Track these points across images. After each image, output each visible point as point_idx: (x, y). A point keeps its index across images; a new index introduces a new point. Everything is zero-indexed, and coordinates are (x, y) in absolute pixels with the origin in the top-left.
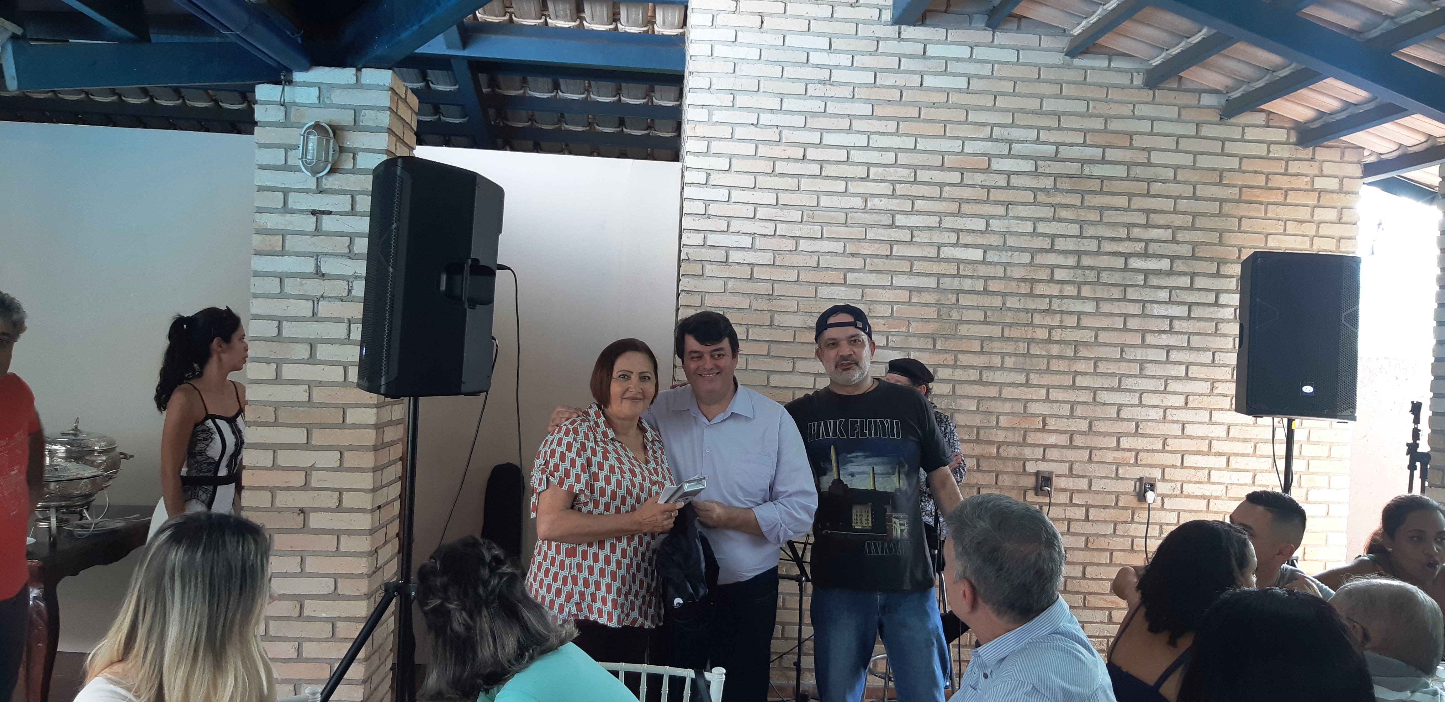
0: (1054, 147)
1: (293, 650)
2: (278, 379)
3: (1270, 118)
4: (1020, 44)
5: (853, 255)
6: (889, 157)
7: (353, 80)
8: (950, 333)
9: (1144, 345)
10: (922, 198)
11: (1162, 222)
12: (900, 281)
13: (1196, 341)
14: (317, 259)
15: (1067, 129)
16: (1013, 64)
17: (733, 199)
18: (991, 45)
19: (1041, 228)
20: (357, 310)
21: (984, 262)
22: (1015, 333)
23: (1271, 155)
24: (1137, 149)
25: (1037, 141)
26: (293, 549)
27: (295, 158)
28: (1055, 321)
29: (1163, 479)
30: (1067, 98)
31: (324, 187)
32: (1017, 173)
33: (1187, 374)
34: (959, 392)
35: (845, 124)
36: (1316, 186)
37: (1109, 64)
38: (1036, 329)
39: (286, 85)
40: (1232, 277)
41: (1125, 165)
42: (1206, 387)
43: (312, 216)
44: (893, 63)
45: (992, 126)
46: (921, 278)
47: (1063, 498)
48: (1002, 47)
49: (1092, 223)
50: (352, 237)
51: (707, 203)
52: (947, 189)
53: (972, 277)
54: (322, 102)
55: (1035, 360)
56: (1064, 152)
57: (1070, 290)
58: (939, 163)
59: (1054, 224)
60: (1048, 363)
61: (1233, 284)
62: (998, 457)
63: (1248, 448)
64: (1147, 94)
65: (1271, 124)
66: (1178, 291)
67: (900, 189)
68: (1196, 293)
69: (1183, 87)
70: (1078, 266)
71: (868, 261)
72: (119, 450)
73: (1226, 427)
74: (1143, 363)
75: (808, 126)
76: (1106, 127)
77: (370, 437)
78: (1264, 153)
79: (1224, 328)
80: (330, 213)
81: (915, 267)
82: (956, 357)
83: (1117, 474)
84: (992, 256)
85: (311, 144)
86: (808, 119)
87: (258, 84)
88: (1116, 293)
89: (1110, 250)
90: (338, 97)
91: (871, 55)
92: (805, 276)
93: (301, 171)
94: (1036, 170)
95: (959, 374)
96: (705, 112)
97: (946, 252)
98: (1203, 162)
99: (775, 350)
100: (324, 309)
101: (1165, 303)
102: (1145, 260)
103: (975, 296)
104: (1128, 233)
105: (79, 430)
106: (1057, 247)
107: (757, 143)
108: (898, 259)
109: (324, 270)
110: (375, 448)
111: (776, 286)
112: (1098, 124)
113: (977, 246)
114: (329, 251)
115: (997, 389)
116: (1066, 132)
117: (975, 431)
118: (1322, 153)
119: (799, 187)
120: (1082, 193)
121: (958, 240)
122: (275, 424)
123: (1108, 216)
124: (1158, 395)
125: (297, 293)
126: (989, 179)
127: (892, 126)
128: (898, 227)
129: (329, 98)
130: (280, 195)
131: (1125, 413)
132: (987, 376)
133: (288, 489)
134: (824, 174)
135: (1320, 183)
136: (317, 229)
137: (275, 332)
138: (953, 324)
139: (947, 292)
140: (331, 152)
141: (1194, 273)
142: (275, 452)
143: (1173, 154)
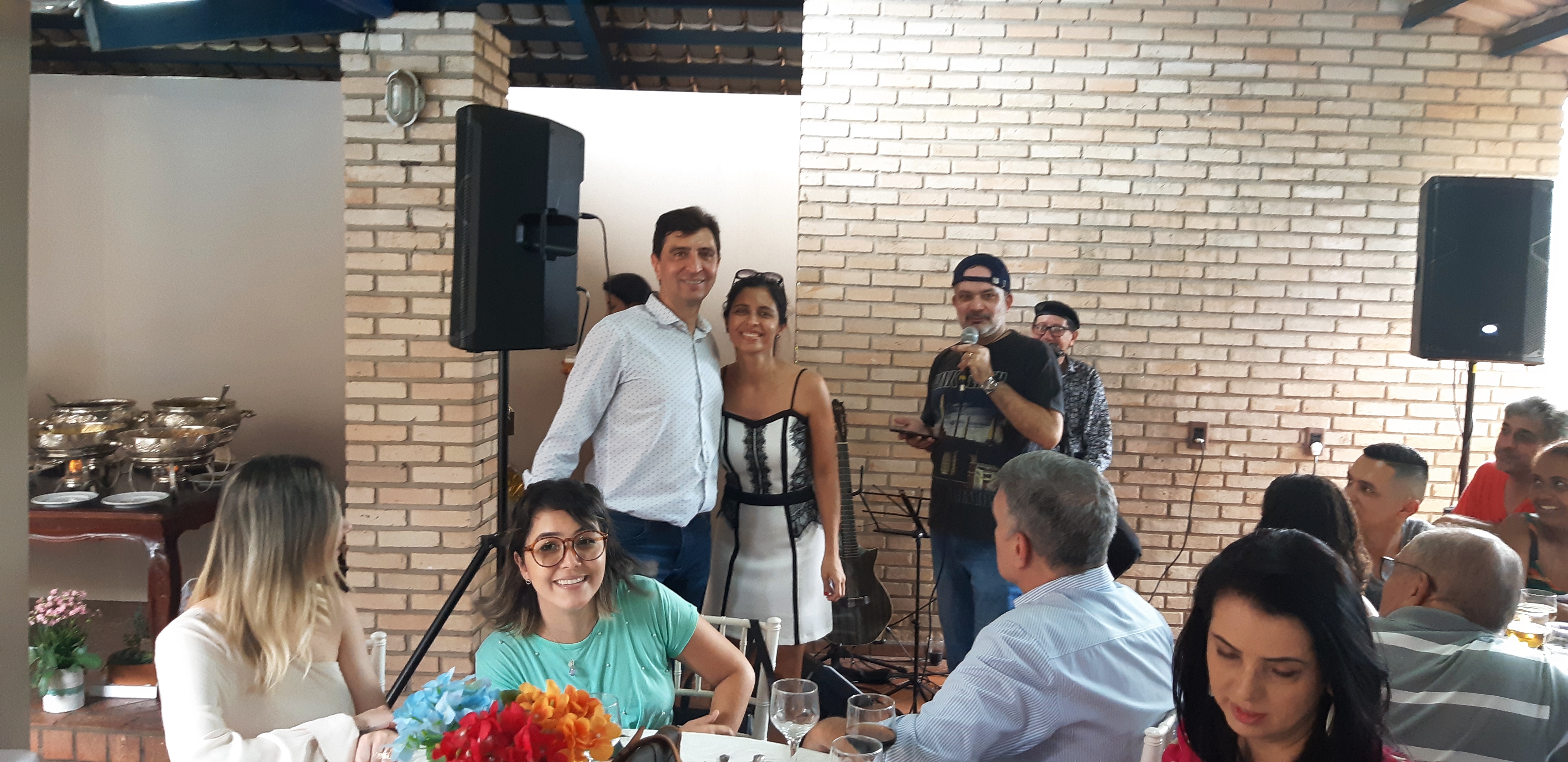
0: (1210, 65)
1: (402, 602)
2: (376, 334)
3: (1462, 23)
5: (985, 191)
6: (1025, 83)
7: (436, 25)
8: (1092, 274)
9: (1310, 281)
10: (1061, 126)
11: (1333, 145)
12: (1037, 218)
13: (1371, 277)
14: (408, 211)
15: (1224, 44)
17: (852, 135)
19: (1195, 155)
20: (447, 263)
21: (1130, 194)
22: (1166, 271)
23: (1461, 66)
24: (1306, 64)
25: (1191, 58)
26: (398, 503)
27: (381, 109)
28: (1211, 257)
29: (1332, 429)
30: (1225, 9)
31: (412, 137)
32: (1168, 96)
33: (1360, 313)
34: (1102, 337)
36: (1512, 101)
38: (1189, 267)
39: (369, 32)
40: (1413, 204)
41: (1290, 83)
42: (1383, 327)
43: (401, 168)
45: (1140, 44)
46: (1060, 215)
47: (1219, 450)
49: (1253, 148)
50: (441, 188)
51: (825, 139)
52: (1088, 115)
53: (1118, 211)
54: (407, 48)
55: (1187, 301)
56: (1222, 70)
57: (1228, 223)
58: (1080, 87)
59: (1210, 150)
60: (1202, 304)
61: (1415, 212)
62: (1145, 406)
63: (1431, 394)
64: (1317, 2)
65: (1461, 30)
66: (1352, 222)
67: (1036, 117)
68: (1371, 222)
70: (1237, 197)
71: (1001, 197)
73: (1405, 371)
74: (1309, 301)
75: (934, 51)
76: (1269, 41)
77: (467, 392)
78: (1453, 64)
79: (1403, 262)
80: (418, 164)
81: (1053, 203)
82: (1099, 299)
83: (1279, 423)
84: (1138, 188)
85: (395, 94)
86: (934, 44)
87: (343, 32)
88: (1281, 225)
89: (1273, 178)
90: (422, 44)
92: (932, 216)
93: (388, 122)
95: (1103, 318)
96: (823, 40)
97: (1088, 185)
98: (1381, 76)
99: (901, 296)
100: (418, 262)
101: (1335, 234)
102: (1314, 188)
103: (1121, 233)
104: (1294, 159)
106: (1211, 177)
107: (879, 71)
108: (1034, 195)
109: (416, 222)
110: (474, 403)
111: (901, 227)
112: (1260, 38)
113: (1122, 177)
114: (419, 203)
115: (1145, 333)
116: (1223, 48)
117: (1120, 378)
118: (1521, 63)
119: (925, 118)
120: (1242, 116)
121: (1101, 171)
122: (375, 378)
123: (1271, 140)
124: (1326, 337)
125: (390, 246)
126: (1136, 103)
127: (1027, 48)
128: (1034, 159)
129: (413, 44)
130: (369, 147)
131: (1289, 357)
132: (1133, 319)
133: (391, 443)
134: (951, 104)
135: (1518, 97)
136: (407, 180)
137: (370, 287)
138: (1096, 263)
139: (1089, 229)
140: (417, 101)
141: (1370, 201)
142: (376, 407)
143: (1347, 68)
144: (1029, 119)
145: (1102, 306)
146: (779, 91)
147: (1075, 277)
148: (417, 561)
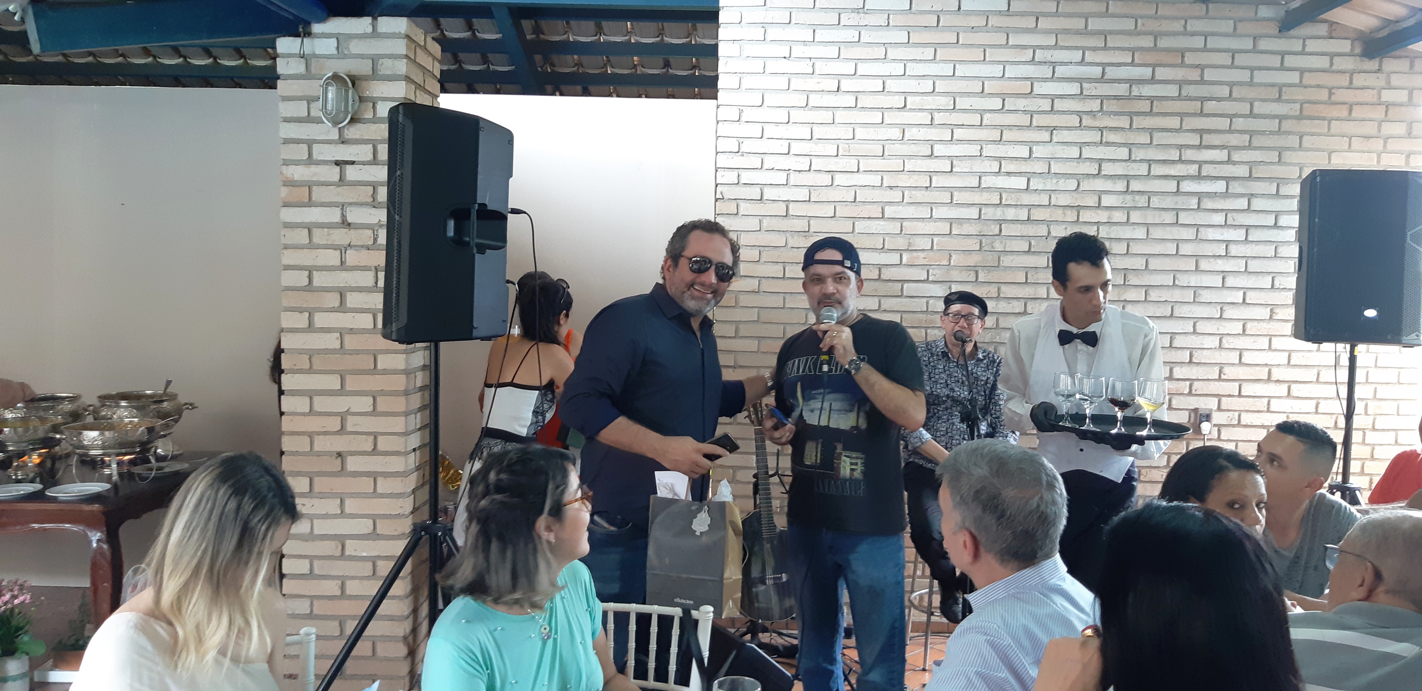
0: (1100, 68)
1: (337, 588)
2: (311, 327)
3: (1335, 27)
5: (891, 188)
6: (927, 86)
7: (370, 30)
8: (992, 265)
9: (1198, 271)
10: (962, 126)
11: (1217, 142)
12: (939, 212)
13: (1253, 265)
14: (342, 209)
15: (1114, 48)
17: (765, 136)
19: (1087, 153)
20: (380, 258)
21: (1027, 190)
23: (1334, 68)
24: (1190, 66)
25: (1082, 62)
26: (333, 491)
27: (316, 110)
29: (1219, 409)
30: (1114, 16)
31: (347, 137)
32: (1061, 97)
33: (1244, 299)
34: (1002, 324)
36: (1383, 99)
39: (305, 36)
40: (1293, 197)
41: (1176, 84)
42: (1265, 313)
43: (335, 167)
45: (1035, 48)
46: (962, 209)
49: (1142, 146)
50: (375, 186)
51: (740, 140)
52: (987, 116)
53: (1015, 206)
54: (341, 53)
56: (1112, 73)
57: (1119, 216)
58: (979, 89)
59: (1102, 148)
61: (1294, 204)
63: (1310, 375)
64: (1199, 9)
65: (1333, 35)
66: (1234, 214)
67: (939, 118)
68: (1254, 216)
70: (1127, 191)
71: (906, 194)
73: (1286, 354)
74: (1196, 289)
75: (842, 56)
76: (1156, 45)
77: (400, 382)
78: (1327, 65)
79: (1283, 251)
80: (353, 163)
81: (955, 198)
82: (999, 289)
84: (1035, 184)
85: (330, 95)
86: (842, 50)
87: (279, 37)
88: (1169, 218)
89: (1161, 174)
90: (356, 47)
92: (841, 212)
93: (323, 122)
94: (1082, 93)
95: (1003, 307)
96: (737, 47)
97: (988, 181)
98: (1260, 77)
100: (352, 257)
101: (1221, 226)
102: (1199, 183)
103: (1019, 226)
104: (1180, 156)
106: (1103, 173)
107: (790, 76)
108: (937, 191)
109: (350, 219)
110: (405, 393)
111: (812, 222)
112: (1147, 42)
113: (1020, 173)
114: (353, 201)
116: (1113, 52)
118: (1390, 64)
119: (834, 119)
120: (1131, 115)
121: (1000, 168)
122: (310, 371)
123: (1159, 138)
124: (1213, 322)
125: (324, 242)
126: (1032, 104)
127: (929, 53)
128: (937, 157)
129: (347, 48)
130: (305, 147)
131: (1178, 342)
133: (325, 433)
134: (859, 106)
135: (1387, 96)
136: (342, 179)
137: (306, 282)
138: (996, 255)
139: (988, 222)
140: (350, 102)
141: (1252, 195)
142: (311, 398)
143: (1229, 70)
146: (693, 98)
147: (976, 269)
148: (352, 548)
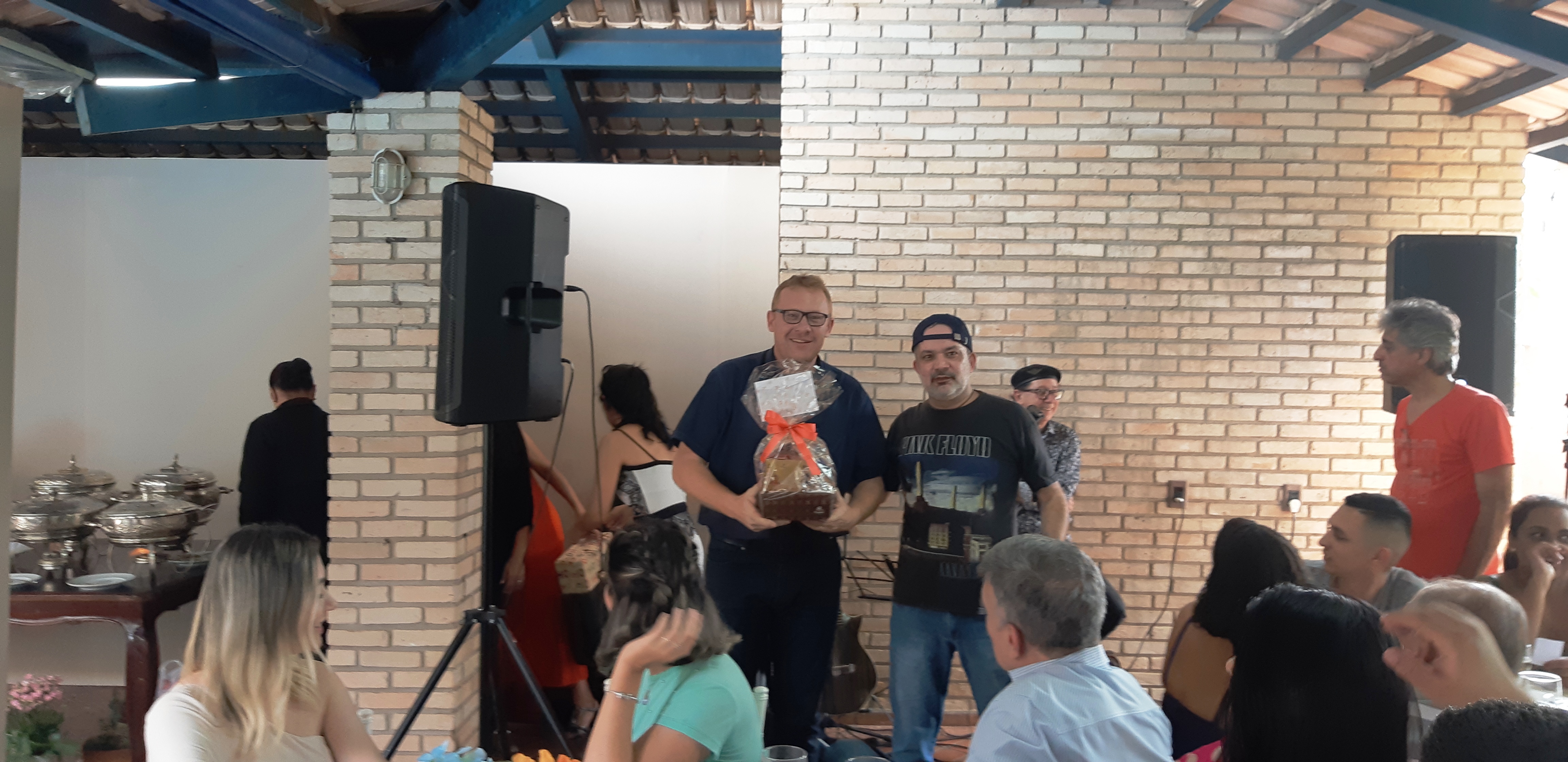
0: (1179, 131)
1: (383, 680)
2: (359, 410)
3: (1421, 85)
4: (1137, 21)
5: (962, 257)
6: (998, 150)
7: (422, 105)
8: (1069, 337)
9: (1284, 341)
10: (1035, 192)
11: (1301, 206)
12: (1014, 282)
13: (1343, 335)
14: (393, 288)
15: (1192, 110)
16: (1131, 42)
17: (832, 203)
18: (1106, 23)
19: (1167, 219)
20: (432, 338)
21: (1105, 258)
22: (1142, 333)
23: (1423, 127)
24: (1272, 128)
25: (1160, 124)
26: (380, 579)
27: (367, 186)
28: (1184, 318)
29: (1309, 487)
30: (1192, 76)
31: (398, 214)
32: (1140, 161)
33: (1333, 370)
34: (1080, 398)
35: (949, 116)
36: (1475, 159)
37: (1238, 36)
38: (1165, 329)
39: (356, 112)
40: (1381, 263)
41: (1257, 146)
42: (1355, 385)
43: (386, 244)
44: (1000, 49)
45: (1110, 111)
46: (1036, 278)
47: (1198, 509)
48: (1118, 25)
49: (1224, 211)
50: (426, 263)
51: (805, 208)
52: (1061, 181)
53: (1092, 275)
54: (392, 129)
55: (1163, 362)
56: (1190, 135)
57: (1201, 285)
58: (1053, 154)
59: (1181, 214)
60: (1178, 364)
61: (1382, 271)
62: (1125, 467)
64: (1281, 68)
65: (1422, 92)
66: (1321, 281)
67: (1011, 184)
68: (1341, 281)
69: (1321, 57)
70: (1209, 258)
71: (978, 262)
72: (219, 484)
73: (1378, 427)
74: (1283, 361)
75: (909, 121)
76: (1236, 106)
77: (450, 465)
78: (1415, 125)
80: (404, 240)
81: (1029, 267)
82: (1077, 361)
83: (1257, 481)
84: (1113, 252)
85: (382, 172)
86: (910, 114)
87: (329, 113)
88: (1252, 285)
89: (1244, 239)
90: (408, 122)
91: (975, 41)
92: (911, 282)
93: (374, 199)
94: (1160, 156)
95: (1080, 380)
96: (800, 112)
97: (1064, 249)
98: (1346, 138)
99: (882, 361)
100: (403, 337)
101: (1308, 294)
102: (1284, 248)
103: (1095, 295)
104: (1264, 220)
105: (178, 466)
106: (1184, 239)
107: (856, 142)
108: (1010, 259)
109: (401, 298)
110: (457, 476)
111: (880, 293)
112: (1226, 103)
113: (1097, 241)
114: (405, 279)
115: (1122, 394)
116: (1191, 113)
117: (1100, 440)
118: (1480, 122)
119: (902, 186)
120: (1212, 179)
121: (1076, 235)
122: (359, 454)
123: (1241, 202)
124: (1301, 394)
125: (375, 322)
126: (1108, 169)
127: (1000, 117)
128: (1009, 224)
129: (399, 124)
130: (355, 224)
131: (1265, 416)
132: (1112, 381)
133: (373, 519)
134: (928, 172)
135: (1479, 156)
136: (393, 257)
137: (355, 363)
138: (1073, 326)
139: (1065, 292)
140: (403, 179)
141: (1339, 260)
142: (359, 482)
143: (1312, 131)
144: (1004, 185)
145: (1080, 368)
146: (757, 161)
148: (399, 638)
